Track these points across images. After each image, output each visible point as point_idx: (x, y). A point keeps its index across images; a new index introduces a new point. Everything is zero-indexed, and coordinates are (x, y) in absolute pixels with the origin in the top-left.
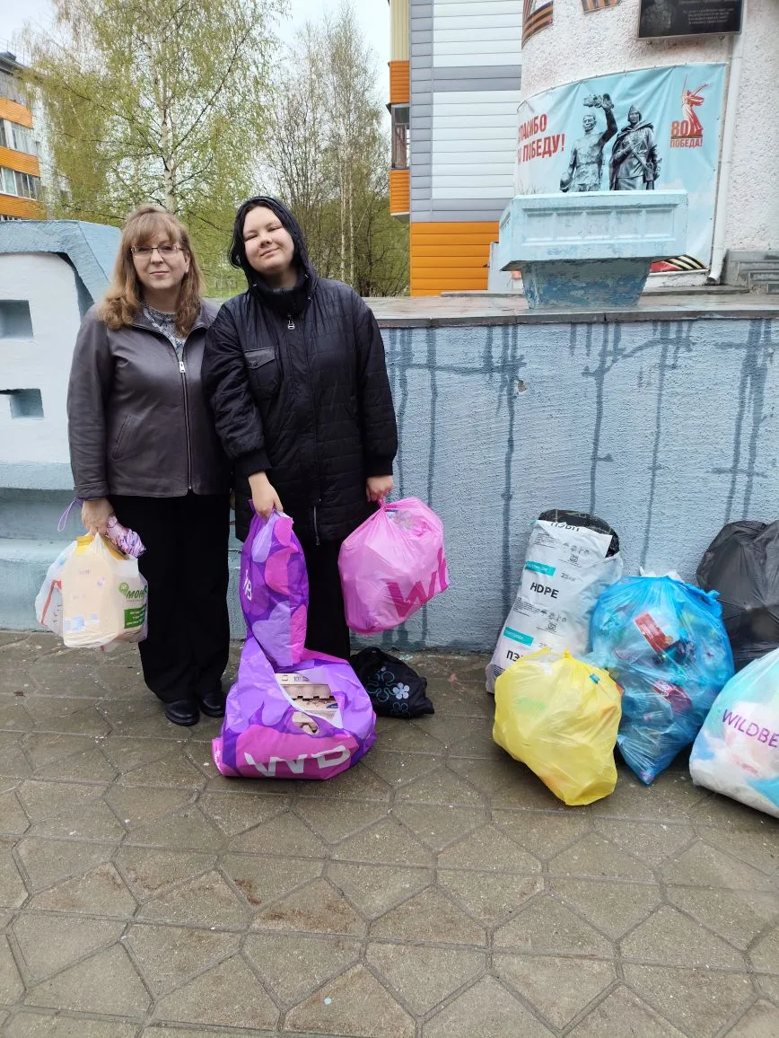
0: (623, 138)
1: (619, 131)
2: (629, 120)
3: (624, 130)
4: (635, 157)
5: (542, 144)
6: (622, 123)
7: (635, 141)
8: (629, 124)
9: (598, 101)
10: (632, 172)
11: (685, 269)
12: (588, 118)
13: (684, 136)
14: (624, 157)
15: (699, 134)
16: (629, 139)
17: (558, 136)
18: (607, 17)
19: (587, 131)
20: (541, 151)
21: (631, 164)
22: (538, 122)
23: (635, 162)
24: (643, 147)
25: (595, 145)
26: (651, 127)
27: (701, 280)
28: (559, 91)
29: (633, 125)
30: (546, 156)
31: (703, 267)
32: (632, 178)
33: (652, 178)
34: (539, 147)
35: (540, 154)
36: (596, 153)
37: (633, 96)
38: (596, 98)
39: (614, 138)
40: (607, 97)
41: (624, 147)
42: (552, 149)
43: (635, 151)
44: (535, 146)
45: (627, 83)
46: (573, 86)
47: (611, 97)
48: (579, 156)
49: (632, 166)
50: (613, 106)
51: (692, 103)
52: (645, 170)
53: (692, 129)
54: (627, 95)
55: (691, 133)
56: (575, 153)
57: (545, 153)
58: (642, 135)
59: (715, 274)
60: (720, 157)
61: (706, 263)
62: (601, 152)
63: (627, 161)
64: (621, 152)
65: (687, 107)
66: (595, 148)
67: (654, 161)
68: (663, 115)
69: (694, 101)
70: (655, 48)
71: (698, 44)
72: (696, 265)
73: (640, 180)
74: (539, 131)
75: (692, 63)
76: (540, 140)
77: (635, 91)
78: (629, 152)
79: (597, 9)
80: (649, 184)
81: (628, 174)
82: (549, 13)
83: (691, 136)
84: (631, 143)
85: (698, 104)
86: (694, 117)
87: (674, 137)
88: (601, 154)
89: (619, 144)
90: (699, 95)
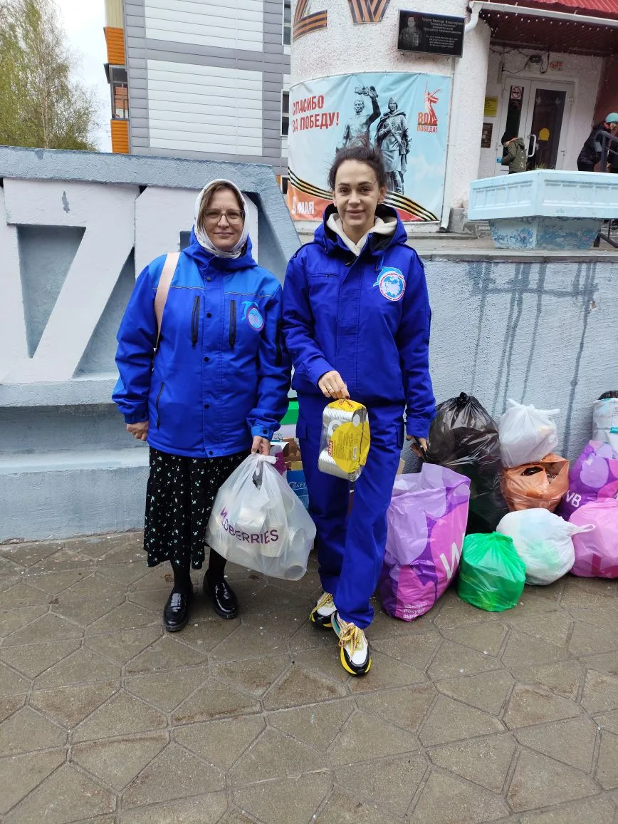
0: (384, 120)
1: (382, 115)
2: (389, 108)
3: (386, 115)
4: (393, 135)
5: (319, 118)
6: (384, 110)
7: (393, 124)
8: (389, 110)
9: (366, 91)
10: (391, 146)
11: (426, 220)
12: (358, 103)
13: (426, 124)
14: (385, 135)
15: (435, 124)
16: (389, 122)
17: (334, 114)
18: (371, 29)
19: (358, 112)
20: (319, 123)
21: (390, 140)
22: (316, 100)
23: (393, 139)
24: (399, 129)
25: (363, 124)
26: (404, 115)
27: (436, 228)
28: (334, 80)
29: (391, 112)
30: (324, 128)
31: (437, 220)
32: (391, 151)
33: (405, 153)
34: (317, 120)
35: (316, 126)
36: (365, 130)
37: (392, 90)
38: (364, 89)
39: (378, 121)
40: (373, 89)
41: (385, 128)
42: (329, 122)
43: (393, 131)
44: (313, 119)
45: (387, 81)
46: (346, 77)
47: (376, 89)
48: (351, 131)
49: (391, 143)
50: (377, 96)
51: (431, 101)
52: (400, 146)
53: (431, 119)
54: (388, 89)
55: (430, 122)
56: (348, 128)
57: (322, 125)
58: (398, 120)
59: (445, 225)
60: (448, 141)
61: (439, 217)
62: (368, 129)
63: (388, 138)
64: (383, 131)
65: (428, 103)
66: (364, 126)
67: (406, 140)
68: (412, 109)
69: (432, 100)
70: (406, 59)
71: (434, 60)
72: (433, 218)
73: (397, 153)
74: (317, 107)
75: (430, 72)
76: (318, 115)
77: (393, 87)
78: (389, 132)
79: (364, 22)
80: (403, 157)
81: (388, 148)
82: (325, 19)
83: (430, 124)
84: (390, 125)
85: (435, 102)
86: (432, 111)
87: (419, 124)
88: (368, 131)
89: (382, 125)
90: (435, 96)
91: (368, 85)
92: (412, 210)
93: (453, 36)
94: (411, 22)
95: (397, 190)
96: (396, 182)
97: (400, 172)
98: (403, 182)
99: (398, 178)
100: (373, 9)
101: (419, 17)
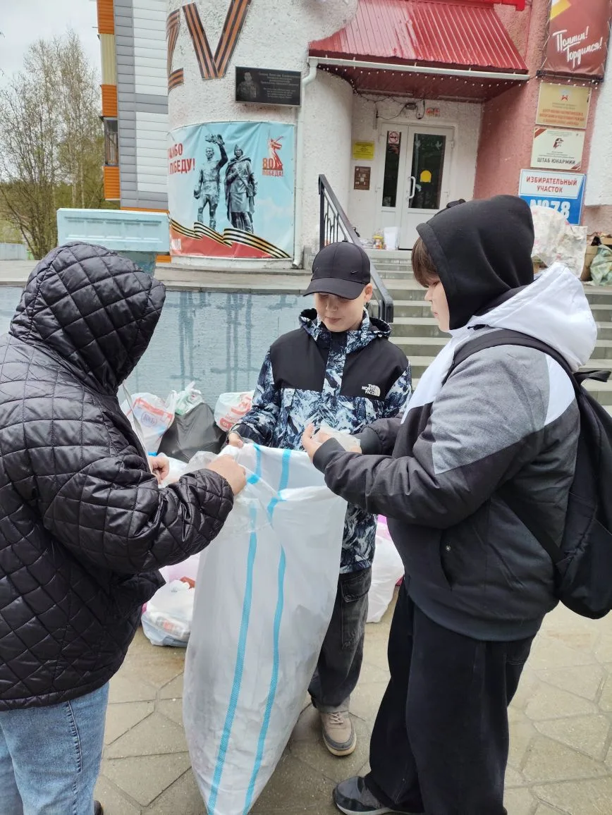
0: (231, 166)
1: (229, 161)
2: (235, 154)
3: (233, 160)
4: (240, 179)
5: (180, 163)
6: (231, 156)
7: (240, 168)
8: (235, 156)
9: (215, 138)
10: (239, 189)
11: (278, 257)
12: (208, 150)
13: (271, 169)
14: (233, 179)
15: (280, 168)
16: (236, 167)
17: (191, 160)
18: (216, 84)
19: (209, 159)
20: (180, 168)
21: (238, 184)
22: (177, 148)
23: (241, 183)
24: (245, 173)
25: (214, 169)
26: (250, 160)
27: (289, 265)
28: (190, 128)
29: (238, 158)
30: (184, 172)
31: (289, 257)
32: (240, 194)
33: (252, 195)
34: (179, 166)
35: (179, 171)
36: (215, 174)
37: (237, 138)
38: (213, 137)
39: (226, 166)
40: (220, 137)
41: (233, 172)
42: (187, 168)
43: (240, 175)
44: (176, 164)
45: (233, 128)
46: (197, 127)
47: (223, 137)
48: (205, 175)
49: (239, 186)
50: (224, 143)
51: (275, 148)
52: (247, 189)
53: (276, 165)
54: (232, 137)
55: (276, 167)
56: (202, 172)
57: (183, 170)
58: (244, 165)
59: (296, 262)
60: (295, 184)
61: (291, 255)
62: (218, 173)
63: (236, 181)
64: (231, 175)
65: (271, 150)
66: (215, 171)
67: (253, 183)
68: (256, 153)
69: (276, 147)
70: (248, 109)
71: (276, 110)
72: (284, 255)
73: (245, 195)
74: (178, 155)
75: (273, 121)
76: (179, 161)
77: (237, 135)
78: (237, 175)
79: (210, 78)
80: (250, 199)
81: (237, 190)
82: (181, 76)
83: (276, 169)
84: (237, 170)
85: (278, 148)
86: (277, 156)
87: (264, 169)
88: (219, 175)
89: (230, 170)
90: (279, 142)
91: (216, 134)
92: (263, 248)
93: (291, 88)
94: (248, 76)
95: (247, 229)
96: (245, 221)
97: (249, 213)
98: (252, 221)
99: (248, 218)
100: (217, 67)
101: (255, 72)
